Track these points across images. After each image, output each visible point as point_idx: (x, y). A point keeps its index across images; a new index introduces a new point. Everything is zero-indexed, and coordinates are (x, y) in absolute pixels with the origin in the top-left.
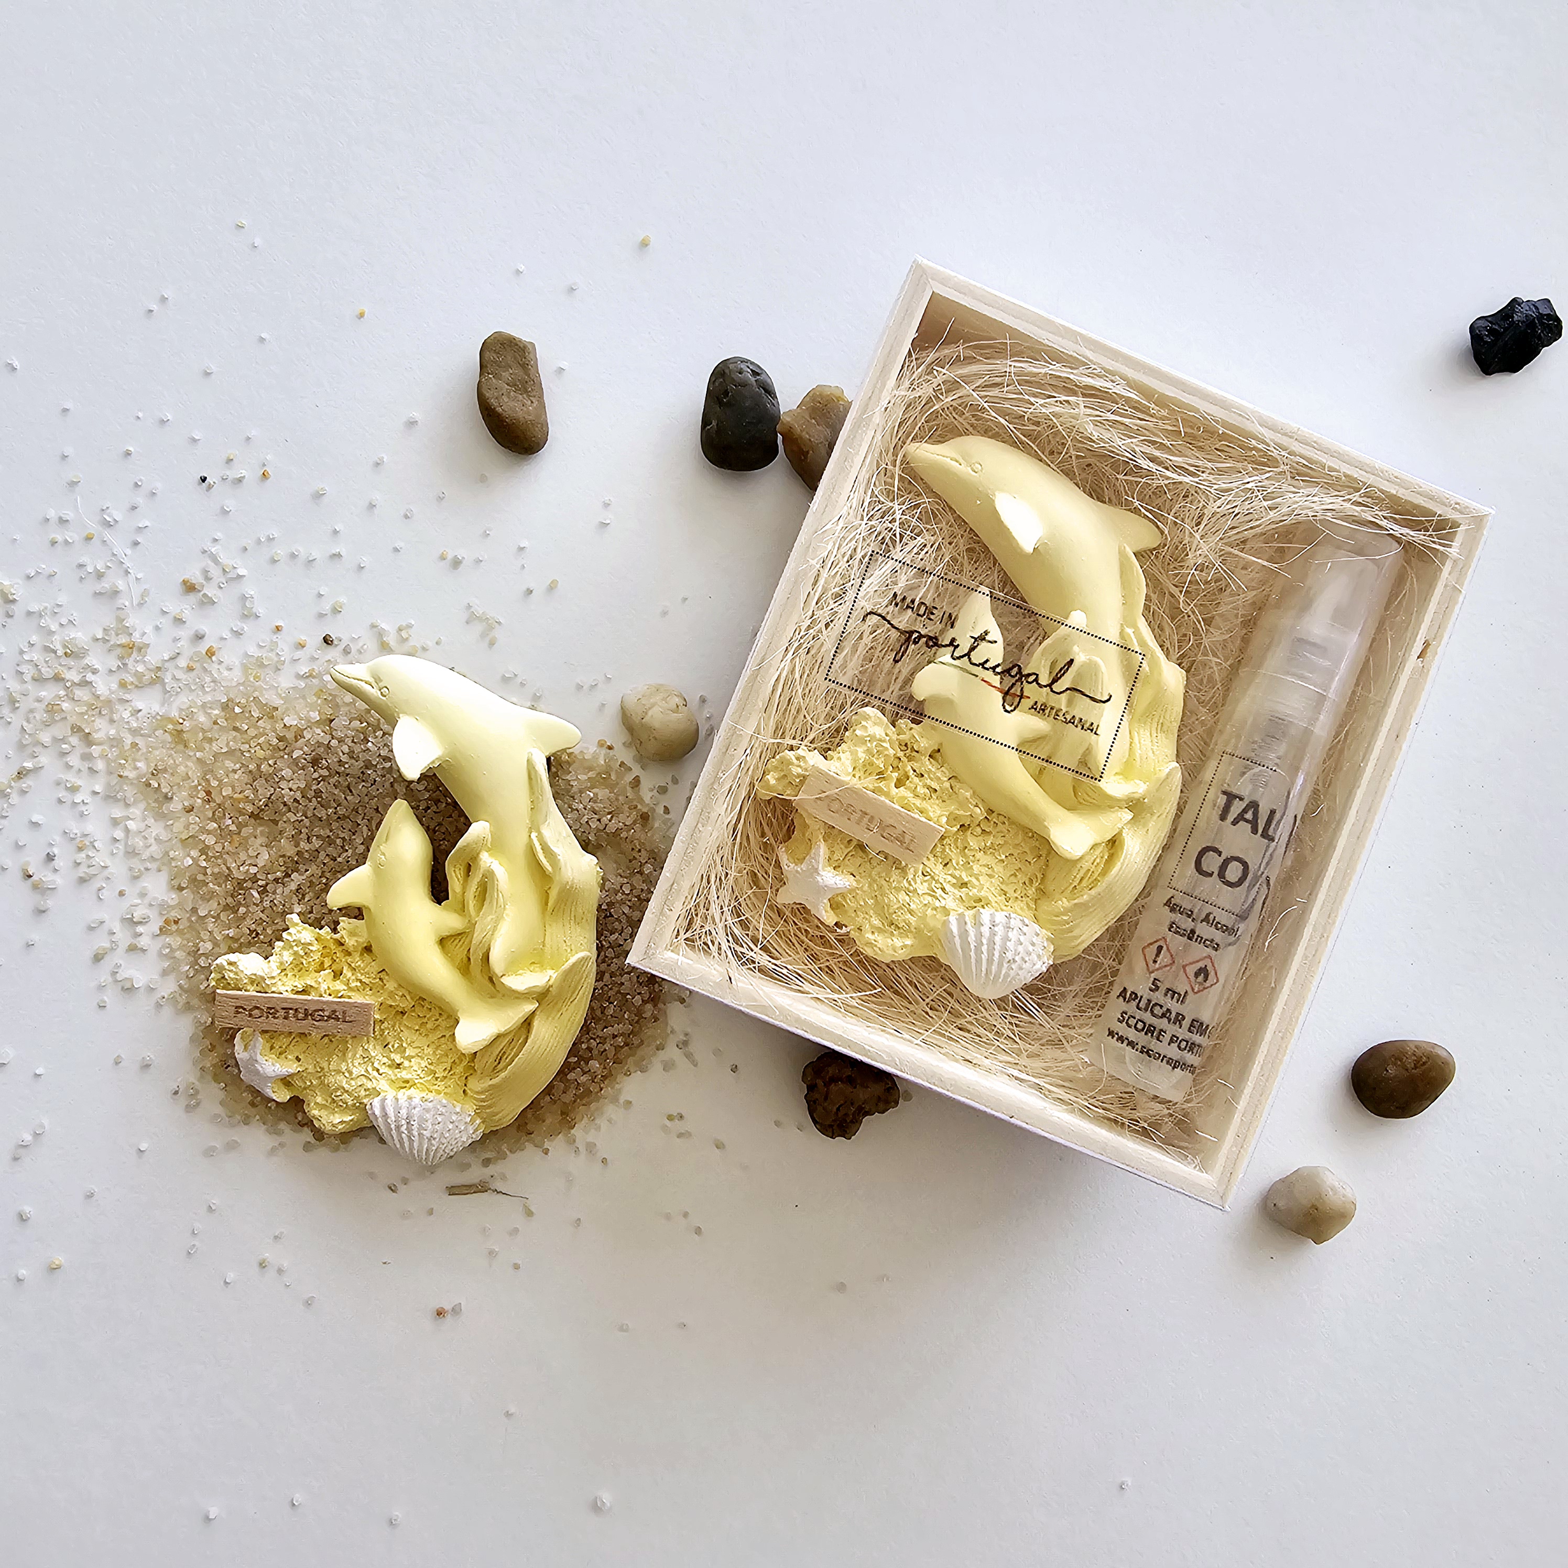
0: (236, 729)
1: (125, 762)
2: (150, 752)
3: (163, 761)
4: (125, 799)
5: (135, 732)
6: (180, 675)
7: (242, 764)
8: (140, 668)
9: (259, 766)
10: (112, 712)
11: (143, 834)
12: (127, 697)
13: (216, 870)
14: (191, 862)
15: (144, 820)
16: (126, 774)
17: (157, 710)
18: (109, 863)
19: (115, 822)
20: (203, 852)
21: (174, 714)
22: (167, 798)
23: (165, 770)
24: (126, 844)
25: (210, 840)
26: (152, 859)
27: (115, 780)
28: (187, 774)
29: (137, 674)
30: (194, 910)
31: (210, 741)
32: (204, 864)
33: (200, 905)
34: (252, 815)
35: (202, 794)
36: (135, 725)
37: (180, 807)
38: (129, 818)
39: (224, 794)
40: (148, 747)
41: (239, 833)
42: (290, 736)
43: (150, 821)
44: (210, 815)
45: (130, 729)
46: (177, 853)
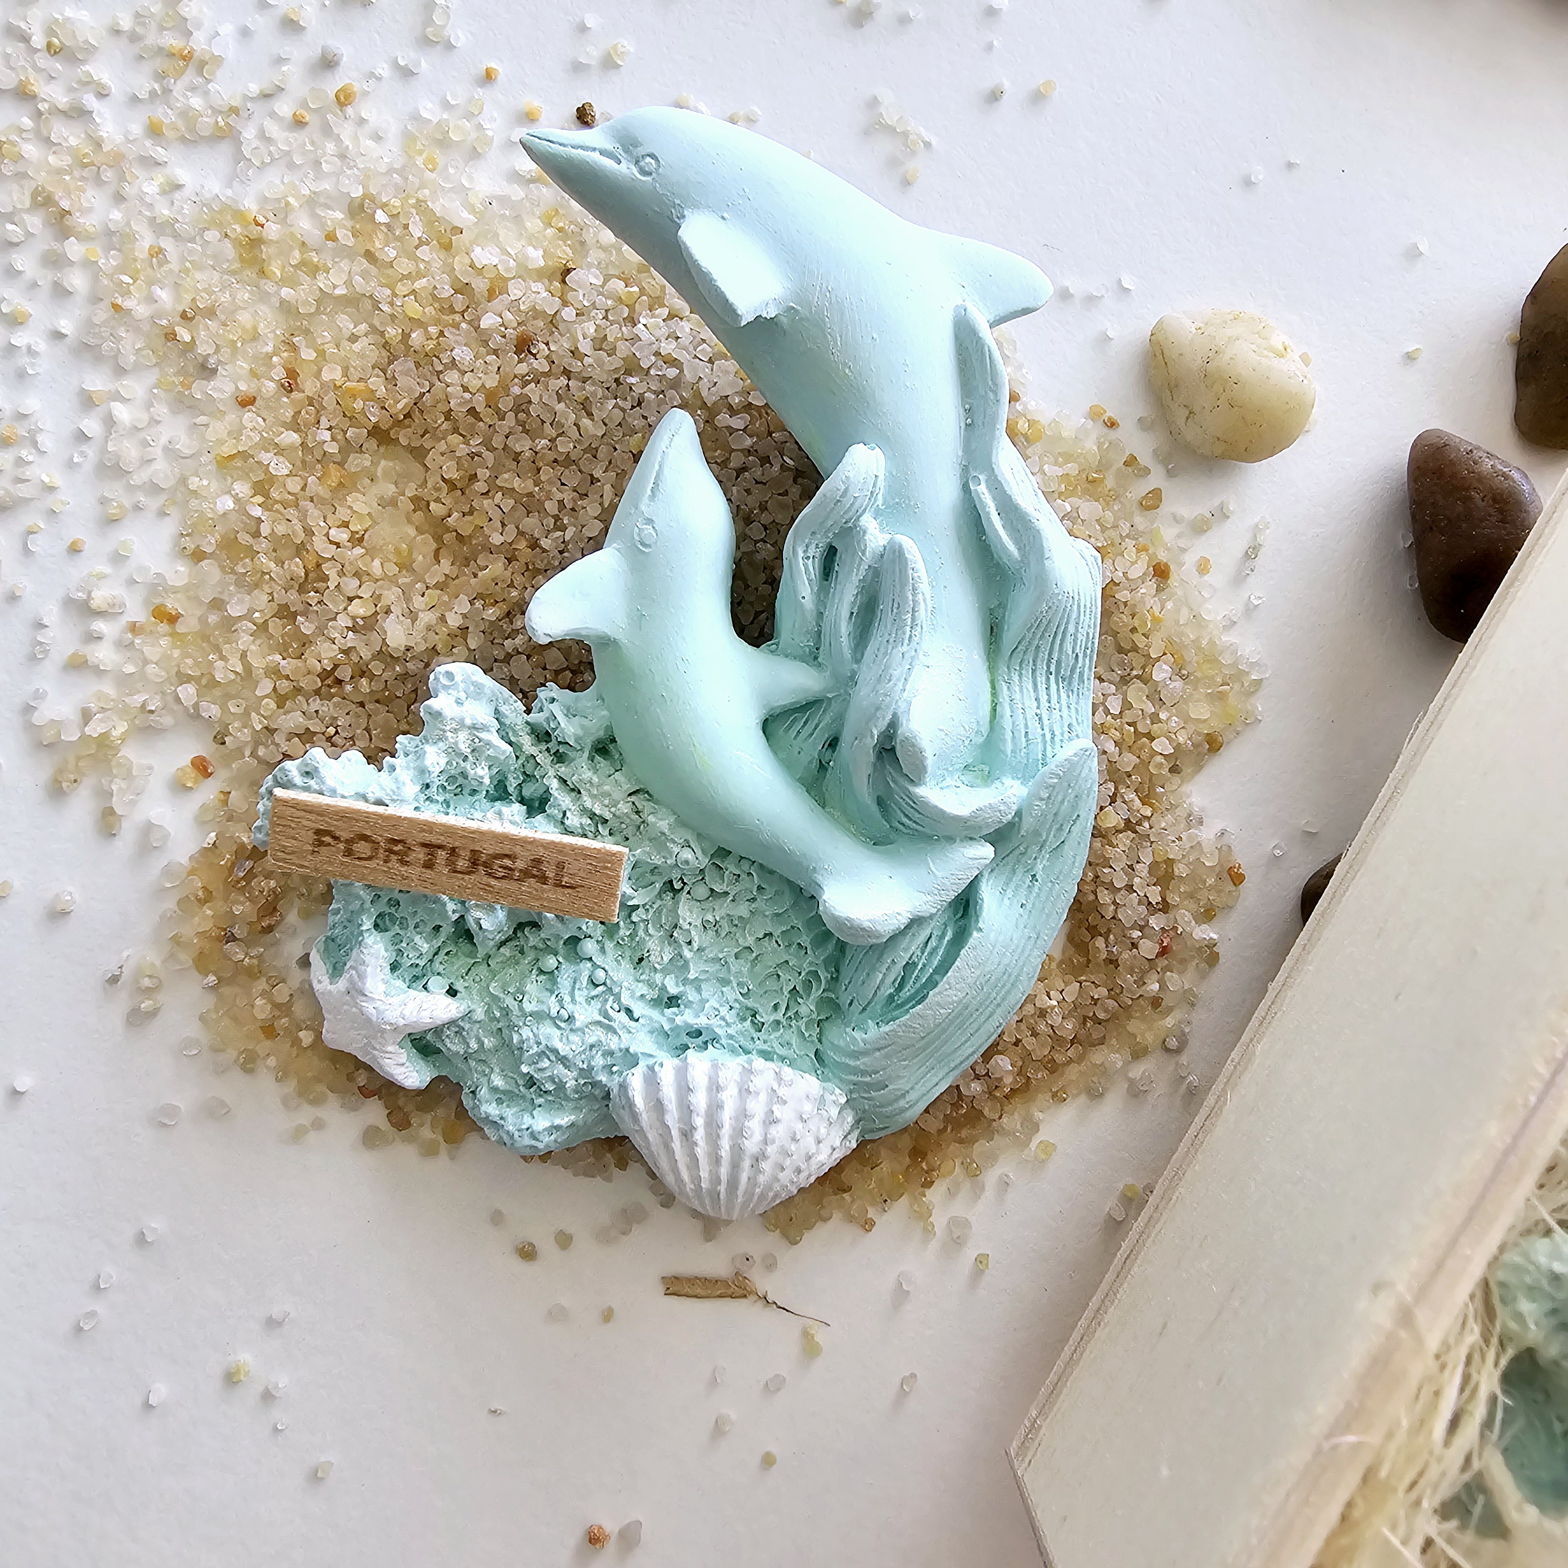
0: (370, 256)
1: (131, 281)
2: (187, 271)
3: (210, 293)
4: (116, 357)
5: (161, 227)
6: (273, 129)
7: (372, 326)
8: (196, 102)
9: (406, 336)
10: (122, 178)
11: (142, 434)
12: (160, 153)
13: (281, 529)
14: (230, 504)
15: (149, 405)
16: (128, 304)
17: (217, 190)
18: (58, 481)
19: (88, 401)
20: (261, 488)
21: (250, 205)
22: (207, 371)
23: (210, 313)
24: (104, 450)
25: (280, 467)
26: (154, 488)
27: (102, 314)
28: (255, 328)
29: (187, 114)
30: (218, 604)
31: (314, 270)
32: (257, 512)
33: (231, 595)
34: (376, 432)
35: (279, 373)
36: (166, 212)
37: (229, 388)
38: (117, 397)
39: (326, 376)
40: (183, 259)
41: (341, 464)
42: (480, 285)
43: (162, 410)
44: (289, 414)
45: (152, 221)
46: (205, 482)
